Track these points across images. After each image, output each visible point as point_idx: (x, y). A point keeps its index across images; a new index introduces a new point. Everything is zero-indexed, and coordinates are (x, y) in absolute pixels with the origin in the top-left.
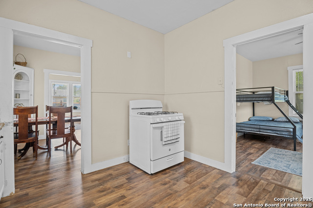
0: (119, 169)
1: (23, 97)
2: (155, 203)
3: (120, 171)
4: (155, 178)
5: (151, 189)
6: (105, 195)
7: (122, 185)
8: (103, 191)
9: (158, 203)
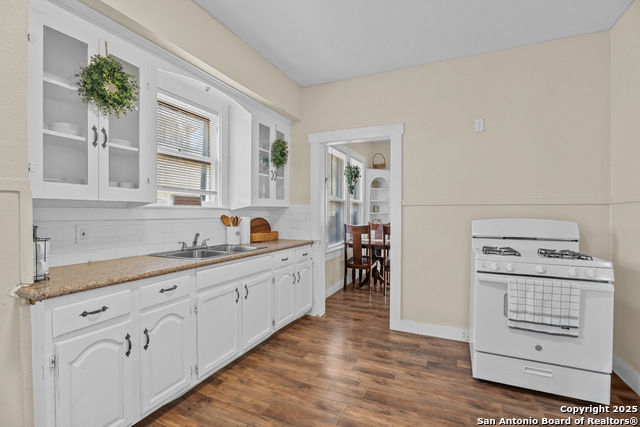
0: (439, 346)
1: (382, 210)
2: (415, 410)
3: (438, 348)
4: (480, 391)
5: (444, 396)
6: (377, 361)
7: (411, 365)
8: (381, 357)
9: (419, 414)
